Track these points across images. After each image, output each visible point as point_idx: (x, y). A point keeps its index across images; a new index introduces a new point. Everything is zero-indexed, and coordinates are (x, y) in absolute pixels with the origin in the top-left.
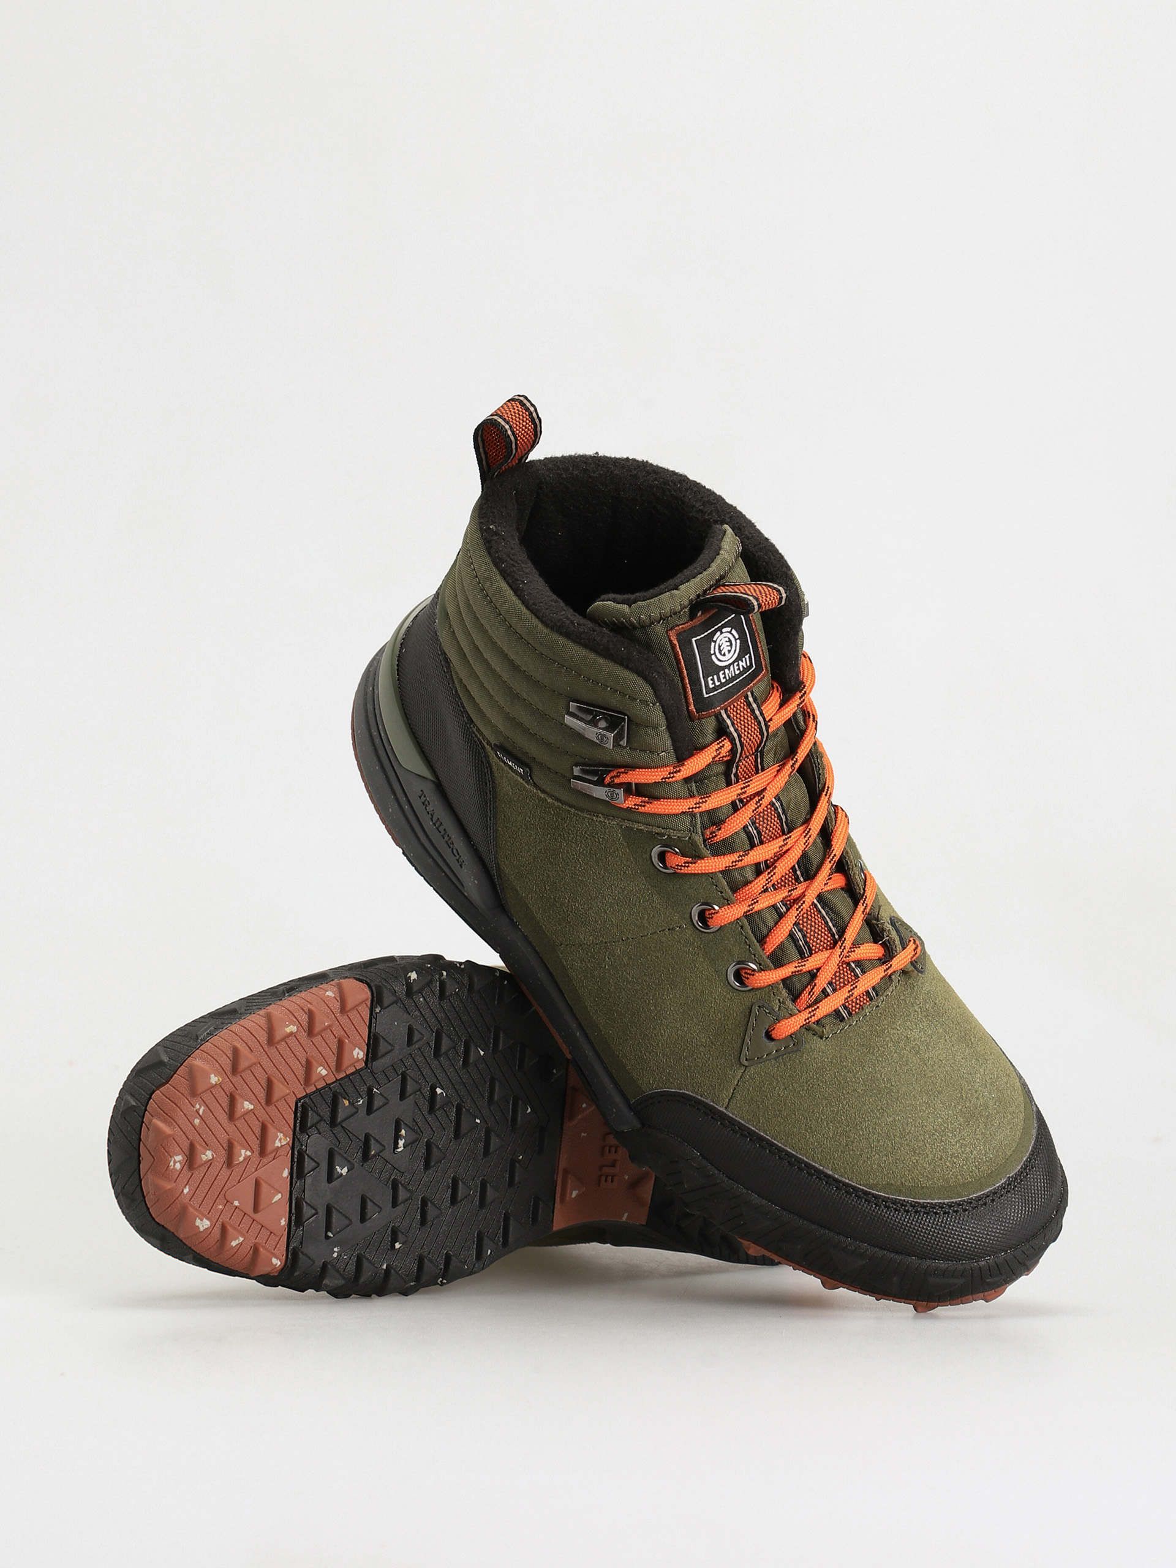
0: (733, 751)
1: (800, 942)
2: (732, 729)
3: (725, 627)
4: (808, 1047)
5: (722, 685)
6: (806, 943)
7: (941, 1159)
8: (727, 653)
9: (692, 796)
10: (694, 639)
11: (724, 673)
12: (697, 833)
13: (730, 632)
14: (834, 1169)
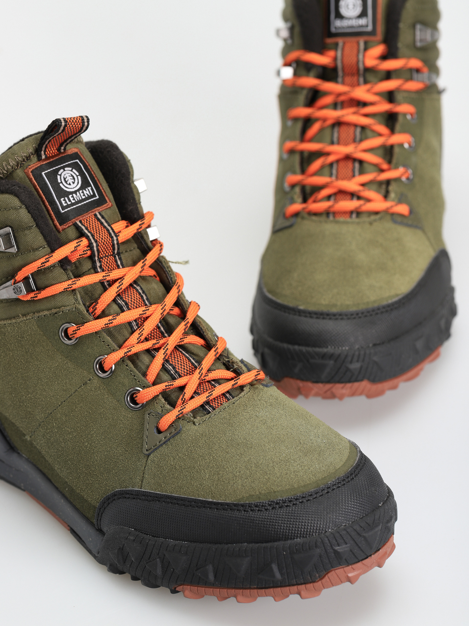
0: (90, 246)
1: (172, 372)
2: (86, 231)
3: (67, 167)
4: (184, 429)
5: (73, 204)
6: (176, 372)
7: (286, 474)
8: (71, 183)
9: (69, 279)
10: (43, 173)
11: (73, 197)
12: (79, 304)
13: (72, 171)
14: (213, 497)
